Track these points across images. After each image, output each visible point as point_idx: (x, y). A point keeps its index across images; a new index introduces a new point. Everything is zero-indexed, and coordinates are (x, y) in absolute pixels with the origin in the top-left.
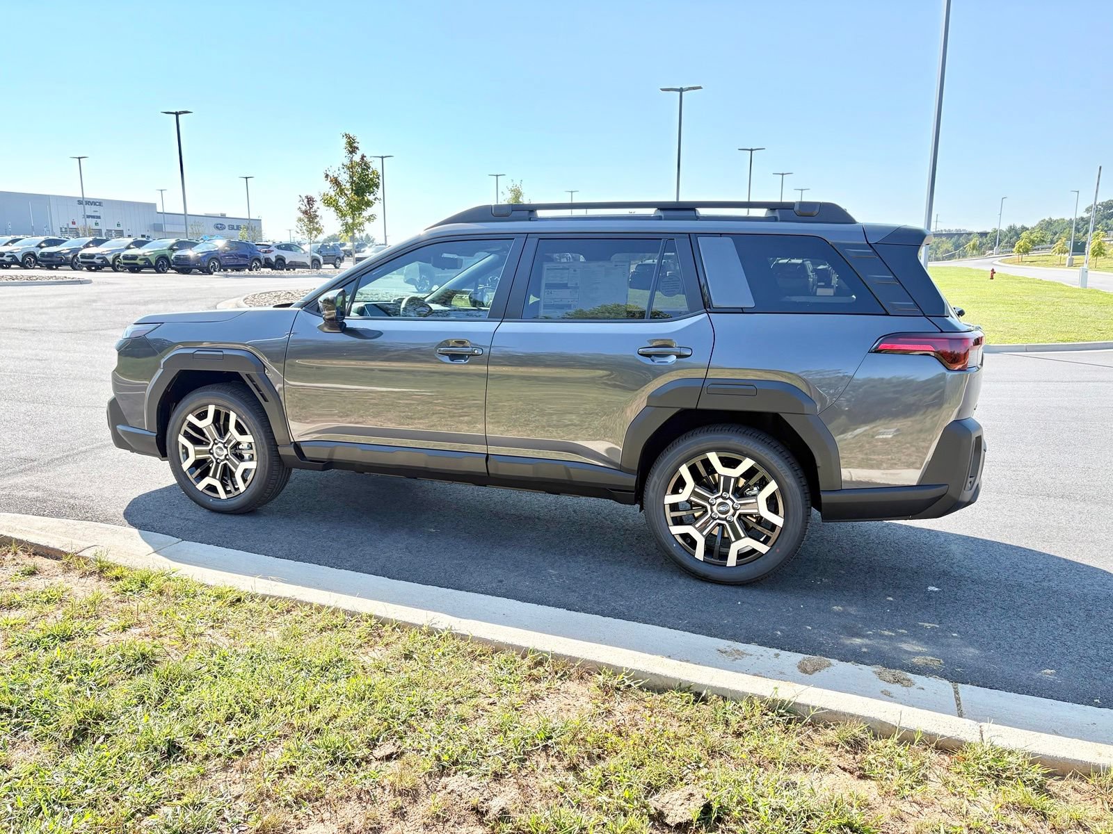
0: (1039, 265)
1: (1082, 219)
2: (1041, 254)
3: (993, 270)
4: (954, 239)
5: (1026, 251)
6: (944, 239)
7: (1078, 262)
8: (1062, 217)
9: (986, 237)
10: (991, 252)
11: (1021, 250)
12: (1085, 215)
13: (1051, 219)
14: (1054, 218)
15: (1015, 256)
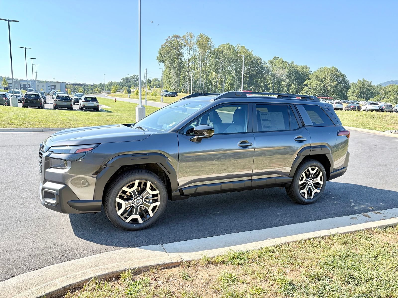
0: (119, 97)
1: (121, 82)
2: (119, 93)
3: (115, 99)
4: (83, 87)
5: (115, 92)
6: (79, 86)
7: (132, 96)
8: (115, 81)
9: (93, 86)
10: (103, 92)
11: (113, 92)
12: (122, 81)
13: (112, 82)
14: (113, 81)
15: (112, 93)
